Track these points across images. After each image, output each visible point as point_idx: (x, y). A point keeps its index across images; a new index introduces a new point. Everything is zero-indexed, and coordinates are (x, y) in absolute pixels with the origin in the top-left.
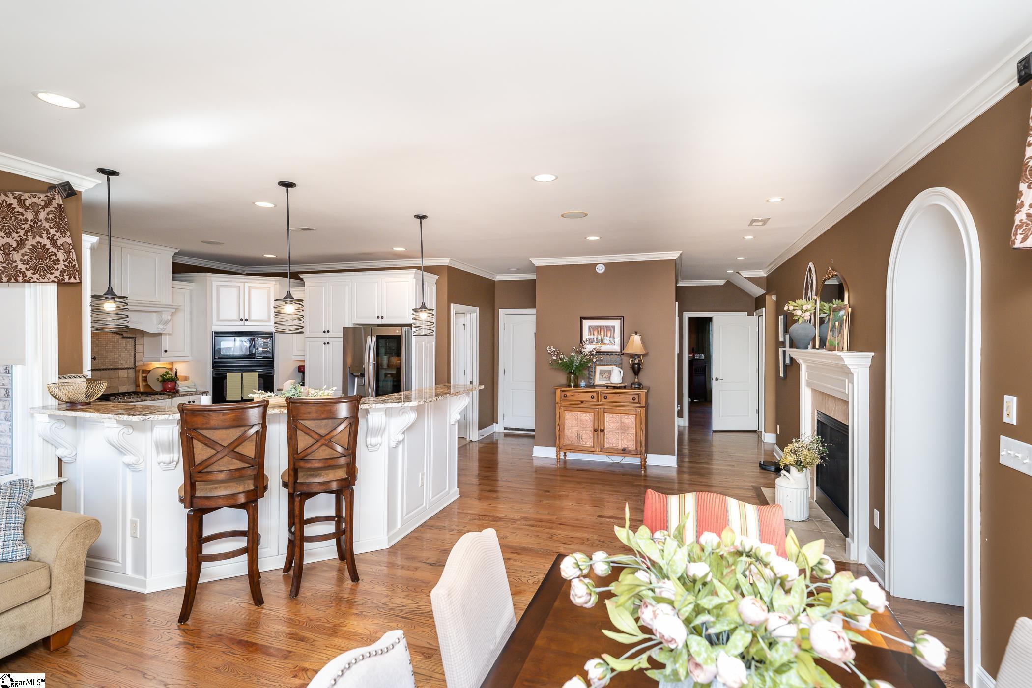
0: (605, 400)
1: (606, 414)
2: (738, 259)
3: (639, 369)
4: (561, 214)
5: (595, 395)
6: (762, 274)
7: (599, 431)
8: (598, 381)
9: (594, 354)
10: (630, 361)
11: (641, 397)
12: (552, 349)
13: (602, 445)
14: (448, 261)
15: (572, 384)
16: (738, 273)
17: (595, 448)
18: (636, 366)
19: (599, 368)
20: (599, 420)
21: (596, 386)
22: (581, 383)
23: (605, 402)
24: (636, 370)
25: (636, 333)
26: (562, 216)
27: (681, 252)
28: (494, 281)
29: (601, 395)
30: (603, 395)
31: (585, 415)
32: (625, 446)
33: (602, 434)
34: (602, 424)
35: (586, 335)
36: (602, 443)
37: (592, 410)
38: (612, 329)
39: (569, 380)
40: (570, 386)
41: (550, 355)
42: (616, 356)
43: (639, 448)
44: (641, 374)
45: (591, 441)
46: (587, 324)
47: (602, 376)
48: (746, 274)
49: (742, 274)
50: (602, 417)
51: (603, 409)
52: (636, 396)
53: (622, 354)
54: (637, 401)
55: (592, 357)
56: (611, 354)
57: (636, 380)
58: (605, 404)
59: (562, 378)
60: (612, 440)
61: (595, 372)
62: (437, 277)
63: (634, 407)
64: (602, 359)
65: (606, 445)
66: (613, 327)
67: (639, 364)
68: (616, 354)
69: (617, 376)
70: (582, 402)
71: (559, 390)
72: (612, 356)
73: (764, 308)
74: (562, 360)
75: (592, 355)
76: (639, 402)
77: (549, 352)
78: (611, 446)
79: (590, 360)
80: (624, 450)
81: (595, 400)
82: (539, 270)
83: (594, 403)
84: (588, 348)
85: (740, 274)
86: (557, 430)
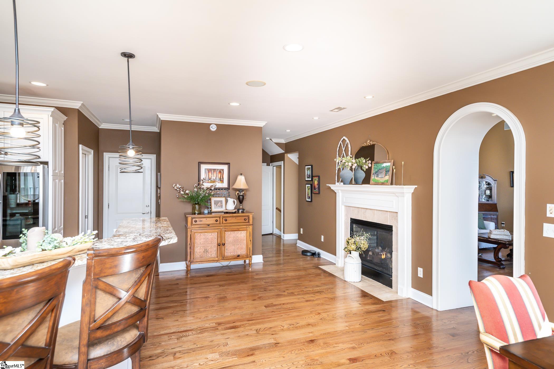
0: (226, 222)
1: (226, 232)
2: (287, 131)
3: (243, 198)
4: (246, 82)
5: (218, 219)
6: (283, 141)
7: (221, 245)
8: (214, 209)
9: (213, 189)
10: (236, 194)
11: (250, 218)
12: (178, 185)
13: (223, 255)
14: (80, 105)
15: (196, 212)
16: (271, 139)
17: (218, 257)
18: (241, 197)
19: (213, 200)
20: (221, 237)
21: (213, 212)
22: (205, 211)
23: (225, 223)
24: (241, 200)
25: (241, 174)
26: (247, 84)
27: (267, 122)
28: (99, 128)
29: (222, 219)
30: (224, 219)
31: (210, 234)
32: (239, 253)
33: (223, 247)
34: (223, 239)
35: (203, 176)
36: (223, 253)
37: (217, 230)
38: (222, 172)
39: (194, 209)
40: (195, 214)
41: (176, 191)
42: (225, 190)
43: (249, 254)
44: (244, 202)
45: (215, 253)
46: (203, 167)
47: (217, 205)
48: (275, 140)
49: (273, 140)
50: (223, 235)
51: (224, 229)
52: (247, 218)
53: (228, 189)
54: (247, 221)
55: (211, 191)
56: (222, 189)
57: (241, 207)
58: (225, 225)
59: (189, 208)
60: (230, 250)
61: (210, 202)
62: (65, 118)
63: (245, 225)
64: (218, 193)
65: (226, 255)
66: (223, 170)
67: (243, 196)
68: (225, 189)
69: (231, 205)
70: (209, 225)
71: (191, 217)
72: (221, 191)
73: (283, 162)
74: (187, 194)
75: (211, 189)
76: (249, 222)
77: (175, 188)
78: (229, 254)
79: (209, 194)
80: (239, 256)
81: (218, 222)
82: (163, 123)
83: (218, 225)
84: (206, 185)
85: (272, 141)
86: (188, 249)
